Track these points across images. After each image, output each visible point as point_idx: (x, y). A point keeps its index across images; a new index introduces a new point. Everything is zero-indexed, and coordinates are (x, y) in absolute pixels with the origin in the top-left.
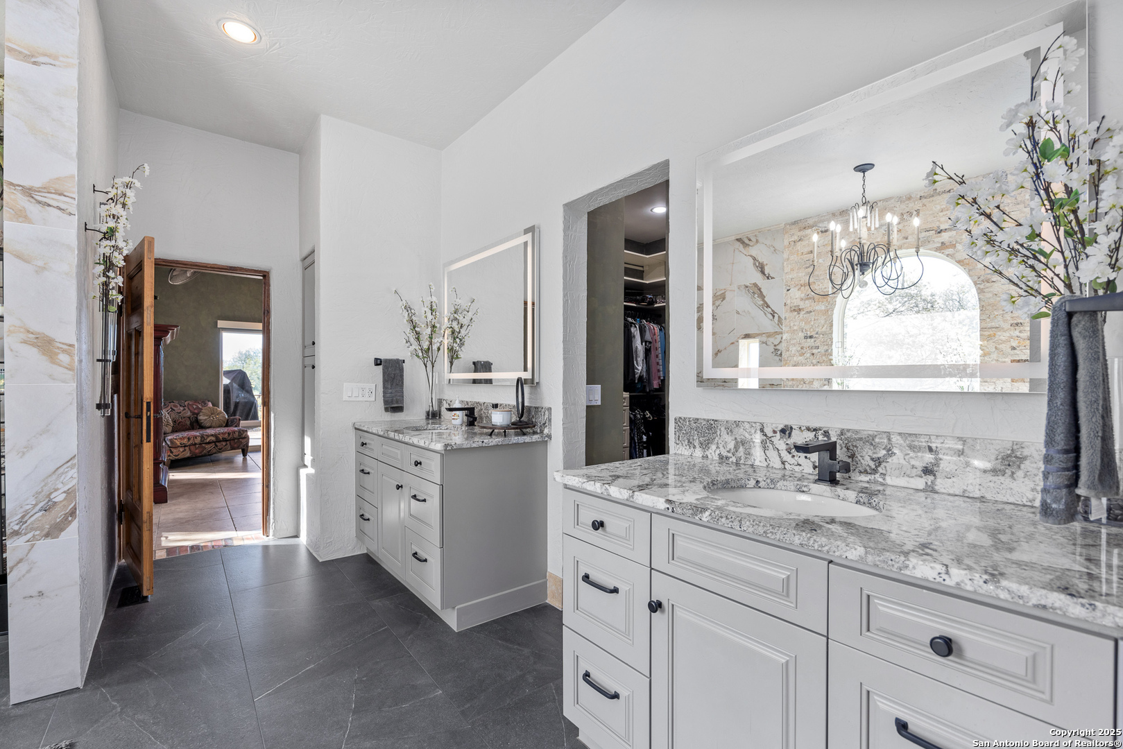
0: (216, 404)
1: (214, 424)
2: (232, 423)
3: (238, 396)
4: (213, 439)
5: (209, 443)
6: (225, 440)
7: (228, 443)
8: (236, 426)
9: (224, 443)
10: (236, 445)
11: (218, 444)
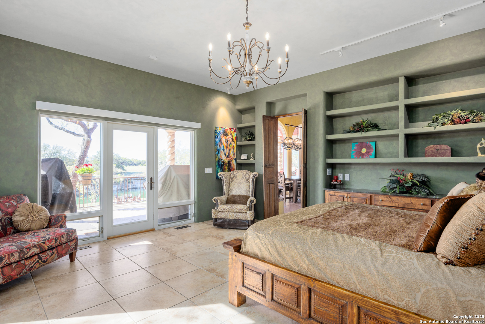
0: (33, 200)
1: (34, 226)
2: (55, 221)
3: (57, 187)
4: (36, 250)
5: (31, 257)
6: (51, 248)
7: (55, 251)
8: (61, 226)
9: (50, 253)
10: (63, 252)
11: (42, 255)
